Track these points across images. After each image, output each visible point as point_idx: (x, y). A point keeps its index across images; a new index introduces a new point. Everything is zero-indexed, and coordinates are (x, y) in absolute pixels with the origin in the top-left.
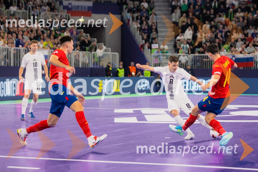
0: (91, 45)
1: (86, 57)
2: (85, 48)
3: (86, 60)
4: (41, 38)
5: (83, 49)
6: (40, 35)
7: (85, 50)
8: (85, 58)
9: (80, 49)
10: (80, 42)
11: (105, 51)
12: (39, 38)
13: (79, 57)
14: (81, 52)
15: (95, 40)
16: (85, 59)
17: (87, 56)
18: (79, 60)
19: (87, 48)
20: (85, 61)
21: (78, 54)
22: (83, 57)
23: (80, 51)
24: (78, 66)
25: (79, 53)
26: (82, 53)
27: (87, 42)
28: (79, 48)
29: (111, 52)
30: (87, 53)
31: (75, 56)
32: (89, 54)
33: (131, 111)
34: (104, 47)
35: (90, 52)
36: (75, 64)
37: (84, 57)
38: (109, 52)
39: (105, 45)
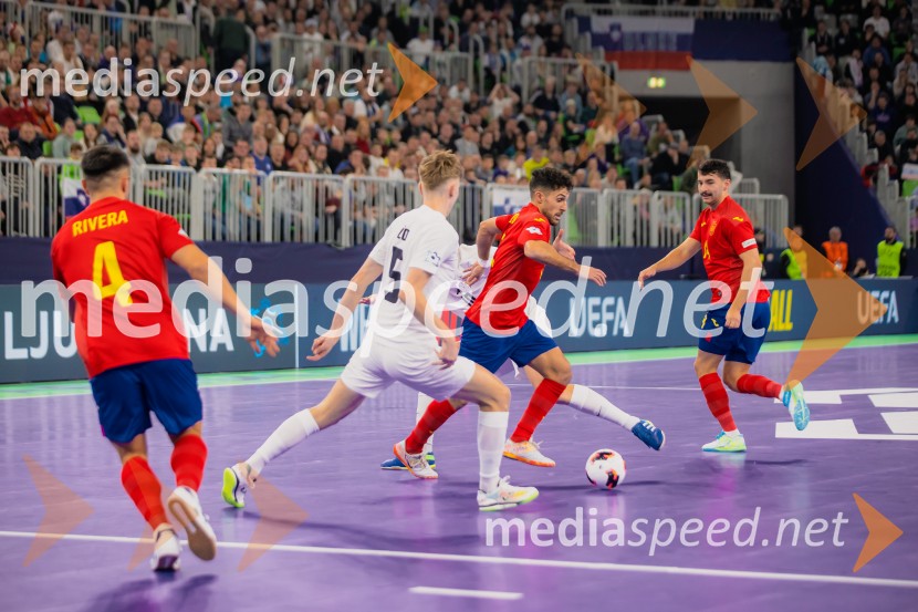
0: (689, 170)
1: (675, 213)
2: (671, 182)
3: (672, 222)
4: (516, 149)
5: (662, 184)
6: (514, 136)
7: (668, 187)
8: (670, 214)
9: (653, 183)
10: (652, 160)
11: (741, 188)
12: (511, 149)
13: (648, 209)
14: (657, 194)
15: (703, 152)
16: (669, 220)
17: (678, 208)
18: (648, 222)
19: (677, 180)
20: (669, 226)
21: (645, 202)
22: (663, 209)
23: (654, 190)
24: (645, 243)
25: (648, 197)
26: (660, 198)
27: (676, 159)
28: (647, 179)
29: (763, 191)
30: (678, 198)
31: (635, 208)
32: (684, 199)
33: (832, 397)
34: (737, 177)
35: (686, 195)
36: (635, 235)
37: (666, 210)
38: (753, 192)
39: (738, 169)
